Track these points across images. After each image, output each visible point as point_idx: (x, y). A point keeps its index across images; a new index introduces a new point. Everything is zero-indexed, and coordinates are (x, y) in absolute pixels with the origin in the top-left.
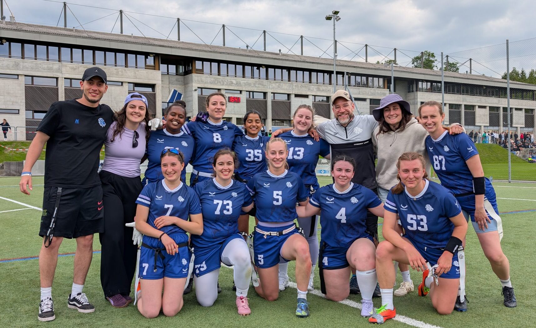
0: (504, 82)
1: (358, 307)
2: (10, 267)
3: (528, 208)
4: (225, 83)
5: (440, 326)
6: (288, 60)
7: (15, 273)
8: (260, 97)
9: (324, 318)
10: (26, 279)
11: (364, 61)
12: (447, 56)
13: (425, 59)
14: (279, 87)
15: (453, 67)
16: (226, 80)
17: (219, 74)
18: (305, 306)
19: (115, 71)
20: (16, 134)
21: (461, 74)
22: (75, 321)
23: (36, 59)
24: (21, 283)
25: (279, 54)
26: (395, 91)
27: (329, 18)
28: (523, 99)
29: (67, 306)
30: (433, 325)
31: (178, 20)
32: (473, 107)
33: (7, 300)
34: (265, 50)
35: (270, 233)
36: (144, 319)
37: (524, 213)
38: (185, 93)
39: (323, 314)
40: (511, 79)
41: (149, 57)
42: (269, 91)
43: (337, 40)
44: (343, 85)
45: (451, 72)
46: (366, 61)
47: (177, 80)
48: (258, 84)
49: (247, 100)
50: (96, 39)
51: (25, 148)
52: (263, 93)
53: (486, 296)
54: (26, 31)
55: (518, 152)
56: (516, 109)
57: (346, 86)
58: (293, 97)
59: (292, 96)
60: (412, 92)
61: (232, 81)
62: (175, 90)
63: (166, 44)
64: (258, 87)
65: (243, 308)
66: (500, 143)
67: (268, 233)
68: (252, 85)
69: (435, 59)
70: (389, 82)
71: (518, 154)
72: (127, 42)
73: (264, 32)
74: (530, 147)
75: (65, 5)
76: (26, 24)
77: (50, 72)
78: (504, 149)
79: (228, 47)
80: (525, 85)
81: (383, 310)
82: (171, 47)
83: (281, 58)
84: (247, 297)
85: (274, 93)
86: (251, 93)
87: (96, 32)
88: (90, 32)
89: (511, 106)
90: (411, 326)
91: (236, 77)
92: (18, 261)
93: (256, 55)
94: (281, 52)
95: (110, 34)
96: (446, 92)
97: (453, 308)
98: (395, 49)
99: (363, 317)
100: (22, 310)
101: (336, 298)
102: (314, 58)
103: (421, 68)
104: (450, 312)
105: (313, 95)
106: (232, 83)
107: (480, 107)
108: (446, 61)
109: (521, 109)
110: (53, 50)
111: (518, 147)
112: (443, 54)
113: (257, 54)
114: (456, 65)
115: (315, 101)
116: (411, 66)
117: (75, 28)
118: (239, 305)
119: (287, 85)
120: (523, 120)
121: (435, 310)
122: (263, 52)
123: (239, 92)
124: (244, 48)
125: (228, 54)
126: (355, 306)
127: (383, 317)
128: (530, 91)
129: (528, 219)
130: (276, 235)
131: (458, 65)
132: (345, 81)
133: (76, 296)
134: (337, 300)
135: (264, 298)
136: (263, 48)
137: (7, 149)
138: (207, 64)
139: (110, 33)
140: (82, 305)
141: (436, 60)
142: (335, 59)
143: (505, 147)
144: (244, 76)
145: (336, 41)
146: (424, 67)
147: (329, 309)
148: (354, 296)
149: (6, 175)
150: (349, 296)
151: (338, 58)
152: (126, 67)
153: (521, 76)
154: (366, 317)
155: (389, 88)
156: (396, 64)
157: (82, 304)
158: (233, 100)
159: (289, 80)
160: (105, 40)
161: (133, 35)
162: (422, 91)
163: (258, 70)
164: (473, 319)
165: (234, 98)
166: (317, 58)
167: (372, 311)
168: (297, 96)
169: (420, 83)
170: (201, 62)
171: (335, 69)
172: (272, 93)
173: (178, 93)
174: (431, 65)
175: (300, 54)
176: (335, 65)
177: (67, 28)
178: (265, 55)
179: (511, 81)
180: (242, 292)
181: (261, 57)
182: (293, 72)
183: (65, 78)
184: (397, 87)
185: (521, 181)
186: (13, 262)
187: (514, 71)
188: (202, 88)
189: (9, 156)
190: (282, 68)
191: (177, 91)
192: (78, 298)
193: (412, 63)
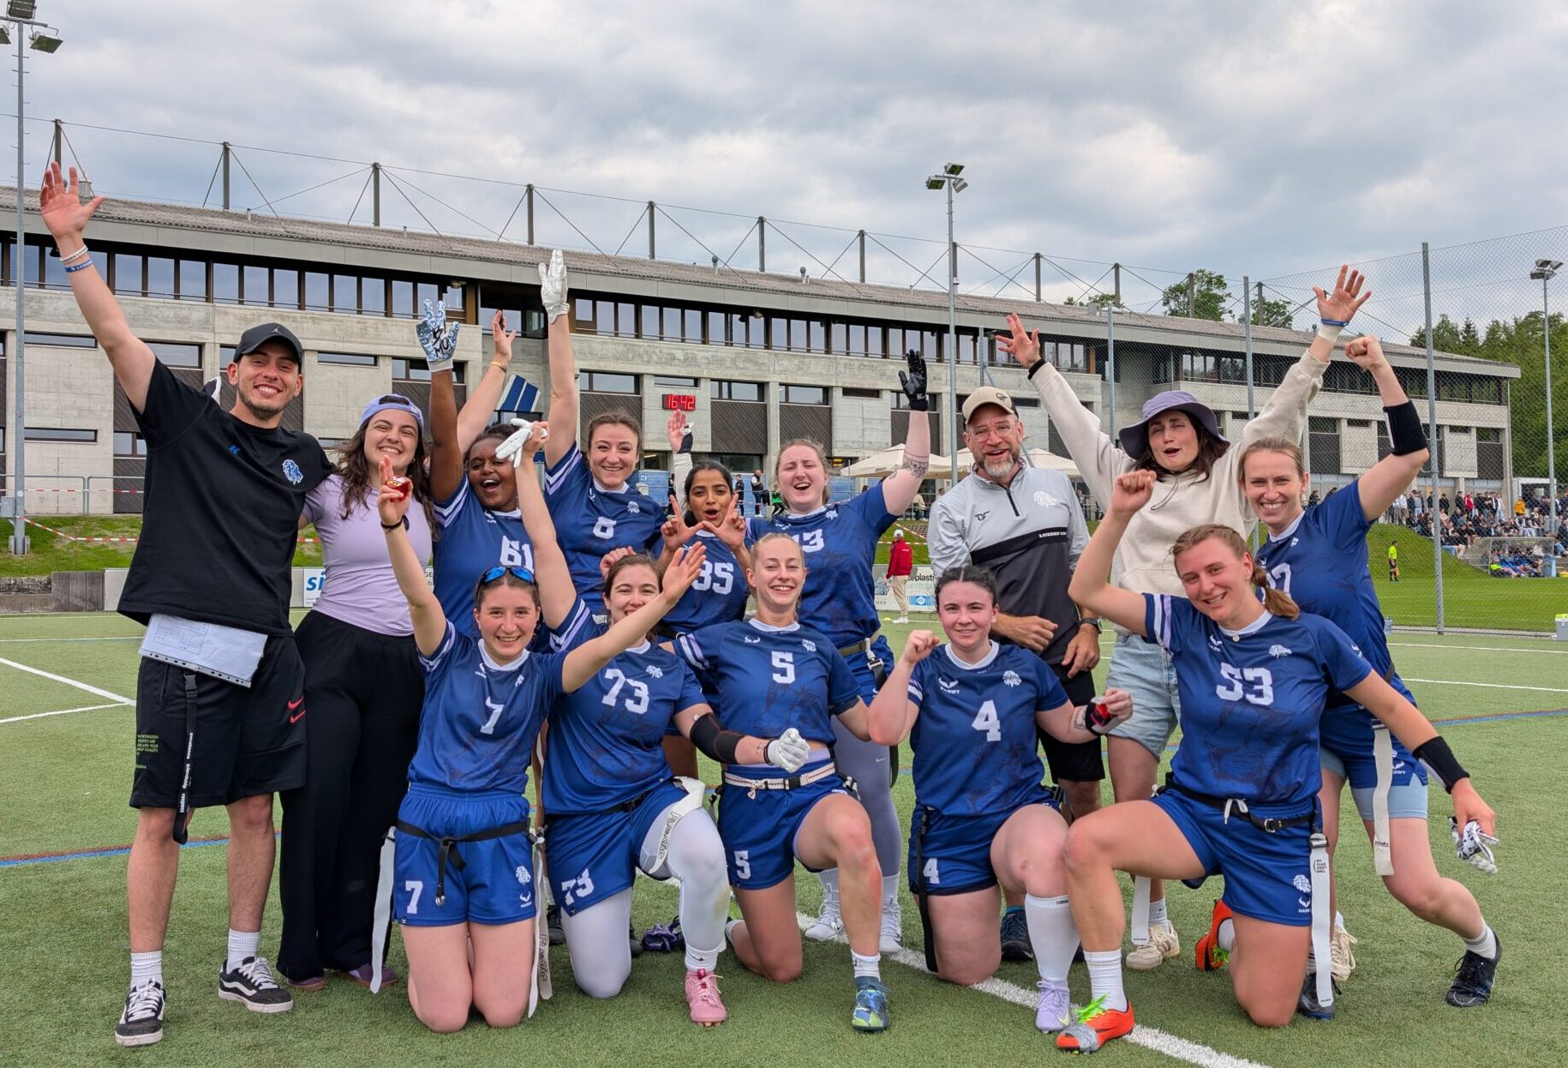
0: (1418, 356)
1: (1027, 1003)
2: (61, 877)
3: (1497, 708)
4: (655, 358)
5: (1259, 1061)
6: (824, 296)
7: (77, 894)
8: (748, 394)
9: (931, 1034)
10: (104, 913)
11: (1033, 298)
12: (1260, 285)
13: (1199, 291)
14: (799, 368)
15: (1275, 313)
16: (657, 351)
17: (638, 335)
18: (878, 999)
19: (356, 328)
20: (86, 495)
21: (1297, 333)
22: (237, 1038)
23: (145, 295)
24: (91, 924)
25: (800, 281)
26: (1117, 379)
27: (935, 184)
28: (1470, 402)
29: (215, 993)
30: (1241, 1056)
31: (530, 189)
32: (1333, 422)
33: (50, 974)
34: (762, 269)
35: (766, 783)
36: (428, 1033)
37: (1484, 723)
38: (545, 384)
39: (929, 1023)
40: (1436, 347)
41: (449, 288)
42: (774, 379)
43: (958, 243)
44: (975, 363)
45: (1269, 329)
46: (1038, 299)
47: (523, 351)
48: (744, 361)
49: (713, 404)
50: (308, 240)
51: (109, 533)
52: (756, 386)
53: (1388, 972)
54: (121, 220)
55: (1462, 546)
56: (1454, 429)
57: (985, 367)
58: (837, 395)
59: (834, 393)
60: (1166, 381)
61: (674, 352)
62: (518, 377)
63: (495, 254)
64: (743, 369)
65: (705, 1004)
66: (1409, 521)
67: (760, 783)
68: (728, 364)
69: (1227, 291)
70: (1102, 355)
71: (1461, 554)
72: (391, 249)
73: (761, 221)
74: (1493, 534)
75: (226, 150)
76: (121, 202)
77: (182, 329)
78: (1422, 538)
79: (662, 263)
80: (1475, 362)
81: (1094, 1011)
82: (509, 262)
83: (804, 290)
84: (715, 971)
85: (787, 385)
86: (725, 385)
87: (309, 223)
88: (292, 222)
89: (1438, 421)
90: (1178, 1061)
91: (683, 341)
92: (85, 859)
93: (739, 282)
94: (806, 274)
95: (344, 226)
96: (1258, 382)
97: (1294, 1007)
98: (1117, 267)
99: (1041, 1031)
100: (93, 1005)
101: (963, 976)
102: (897, 289)
103: (1188, 316)
104: (1286, 1020)
105: (892, 391)
106: (674, 358)
107: (1351, 422)
108: (1257, 298)
109: (1466, 430)
110: (193, 270)
111: (1461, 532)
112: (1250, 280)
113: (742, 281)
114: (1285, 308)
115: (898, 407)
116: (1161, 310)
117: (252, 212)
118: (693, 995)
119: (823, 362)
120: (1472, 459)
121: (1243, 1014)
122: (757, 274)
123: (692, 382)
124: (704, 265)
125: (664, 280)
126: (1018, 1000)
127: (1097, 1031)
128: (1489, 378)
129: (1497, 741)
130: (781, 787)
131: (1290, 308)
132: (981, 354)
133: (239, 965)
134: (966, 981)
135: (763, 976)
136: (758, 265)
137: (61, 537)
138: (605, 308)
139: (346, 223)
140: (259, 991)
141: (1229, 295)
142: (952, 294)
143: (1426, 532)
144: (705, 340)
145: (955, 246)
146: (1197, 315)
147: (945, 1009)
148: (1013, 968)
149: (57, 609)
150: (1000, 970)
151: (961, 290)
152: (386, 315)
153: (1464, 337)
154: (1050, 1032)
155: (1100, 370)
156: (1119, 306)
157: (257, 988)
158: (675, 404)
159: (828, 350)
160: (331, 242)
161: (408, 230)
162: (1192, 380)
163: (744, 324)
164: (1354, 1041)
165: (678, 398)
166: (903, 290)
167: (1067, 1016)
168: (848, 392)
169: (1186, 358)
170: (590, 302)
171: (953, 320)
172: (781, 384)
173: (528, 385)
174: (1216, 309)
175: (856, 279)
176: (952, 309)
177: (231, 210)
178: (763, 283)
179: (1436, 353)
180: (701, 957)
181: (753, 289)
182: (838, 329)
183: (222, 346)
184: (1123, 368)
185: (1473, 630)
186: (71, 859)
187: (1444, 323)
188: (591, 372)
189: (66, 556)
190: (808, 317)
191: (523, 380)
192: (247, 970)
193: (1162, 302)
